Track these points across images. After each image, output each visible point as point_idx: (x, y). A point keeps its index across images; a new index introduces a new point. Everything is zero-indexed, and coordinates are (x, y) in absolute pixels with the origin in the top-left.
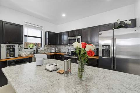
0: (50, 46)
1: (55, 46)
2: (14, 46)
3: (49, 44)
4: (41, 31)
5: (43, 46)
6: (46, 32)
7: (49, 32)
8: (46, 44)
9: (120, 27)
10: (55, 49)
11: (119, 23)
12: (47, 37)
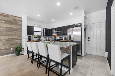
0: (46, 36)
1: (48, 36)
2: (31, 36)
3: (45, 35)
4: (41, 28)
5: (42, 36)
6: (44, 29)
7: (45, 29)
8: (44, 35)
9: (76, 27)
10: (49, 38)
11: (76, 25)
12: (44, 31)
